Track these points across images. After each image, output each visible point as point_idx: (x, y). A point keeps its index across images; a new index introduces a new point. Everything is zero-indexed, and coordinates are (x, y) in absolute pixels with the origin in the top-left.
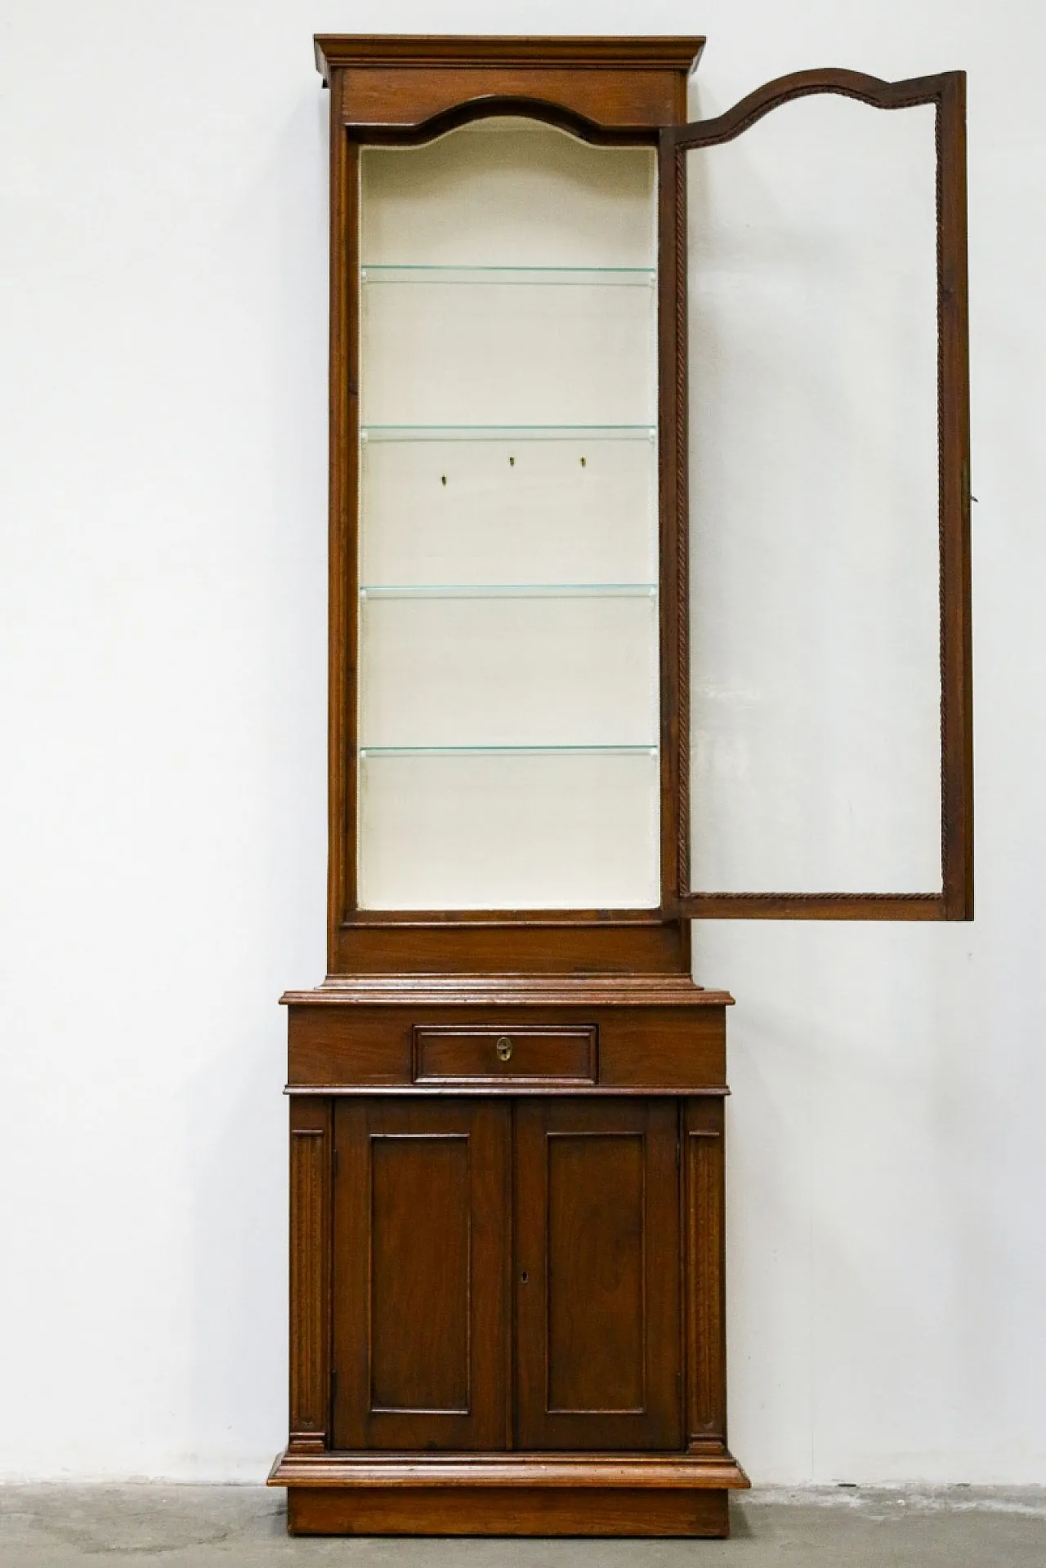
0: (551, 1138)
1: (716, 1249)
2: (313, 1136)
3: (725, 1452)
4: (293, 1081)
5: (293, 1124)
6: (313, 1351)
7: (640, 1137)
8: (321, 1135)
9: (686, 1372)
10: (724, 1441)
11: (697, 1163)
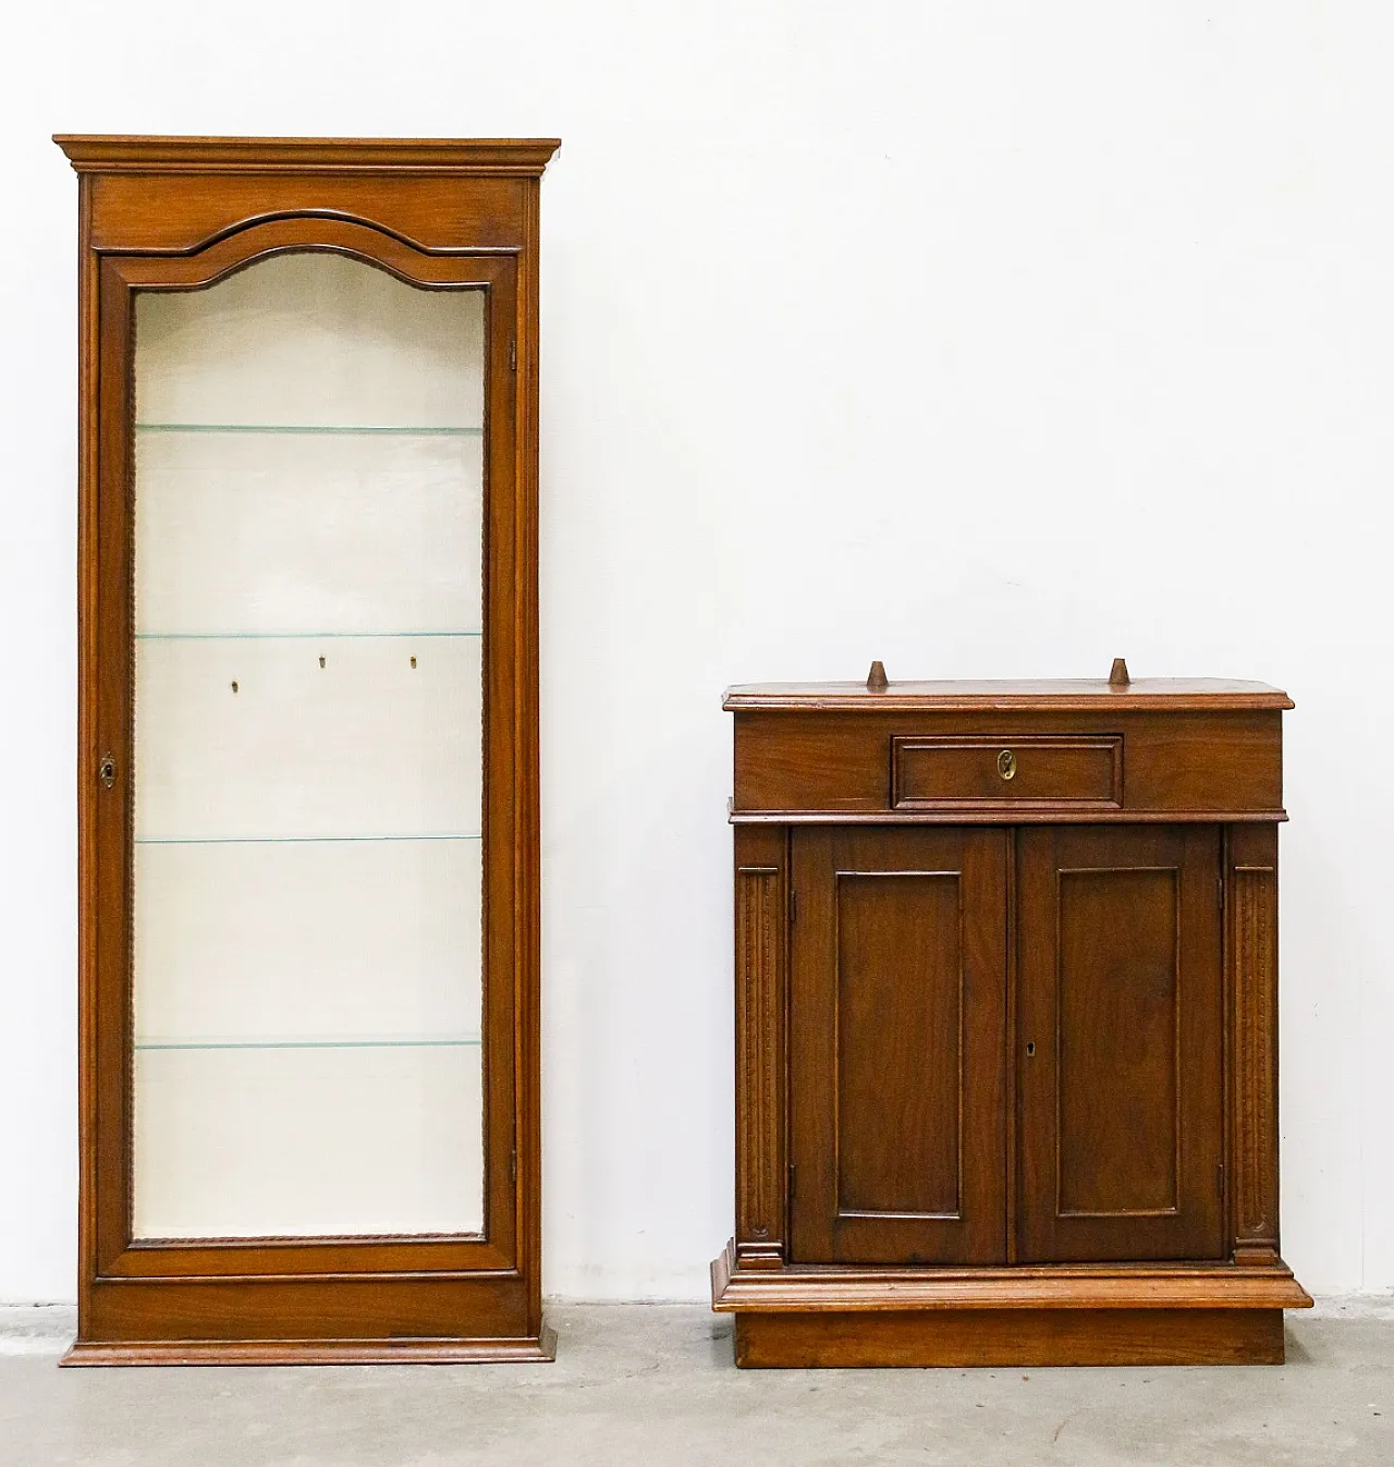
0: (1062, 874)
1: (1268, 1013)
2: (765, 875)
3: (1277, 1262)
4: (739, 806)
5: (739, 859)
6: (767, 1143)
7: (1173, 874)
8: (773, 873)
9: (1230, 1163)
10: (1277, 1249)
11: (1244, 905)
